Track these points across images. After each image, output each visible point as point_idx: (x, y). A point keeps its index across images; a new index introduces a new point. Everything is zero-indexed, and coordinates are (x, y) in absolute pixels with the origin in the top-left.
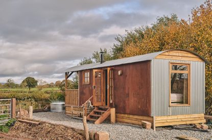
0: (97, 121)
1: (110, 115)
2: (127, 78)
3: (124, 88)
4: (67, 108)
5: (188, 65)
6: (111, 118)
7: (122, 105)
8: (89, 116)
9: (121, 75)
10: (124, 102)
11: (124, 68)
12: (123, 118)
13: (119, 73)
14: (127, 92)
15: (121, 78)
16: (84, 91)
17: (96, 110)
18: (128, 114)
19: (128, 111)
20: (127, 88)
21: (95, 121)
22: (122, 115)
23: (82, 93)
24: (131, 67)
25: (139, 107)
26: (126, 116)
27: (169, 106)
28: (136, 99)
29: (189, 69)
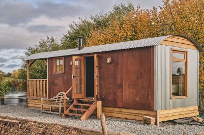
0: (84, 117)
1: (96, 109)
2: (119, 66)
3: (115, 78)
4: (29, 100)
5: (186, 53)
6: (98, 112)
7: (111, 97)
8: (68, 110)
9: (110, 63)
10: (115, 94)
11: (115, 55)
12: (112, 112)
13: (109, 60)
14: (119, 82)
15: (111, 66)
16: (56, 81)
17: (75, 103)
18: (119, 108)
19: (120, 104)
20: (119, 78)
21: (81, 117)
22: (111, 109)
23: (52, 84)
24: (125, 54)
25: (137, 100)
26: (117, 109)
27: (171, 98)
28: (132, 90)
29: (186, 57)
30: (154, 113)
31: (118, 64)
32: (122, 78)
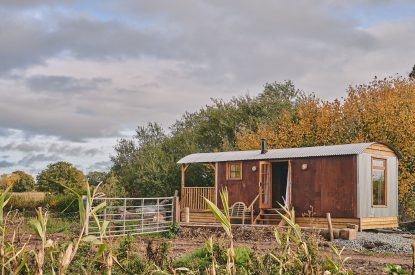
2: (317, 174)
9: (306, 170)
11: (312, 161)
13: (304, 167)
14: (316, 190)
15: (307, 173)
17: (261, 213)
20: (317, 186)
24: (324, 160)
27: (372, 207)
28: (333, 198)
29: (385, 165)
30: (356, 221)
31: (315, 171)
32: (320, 186)
